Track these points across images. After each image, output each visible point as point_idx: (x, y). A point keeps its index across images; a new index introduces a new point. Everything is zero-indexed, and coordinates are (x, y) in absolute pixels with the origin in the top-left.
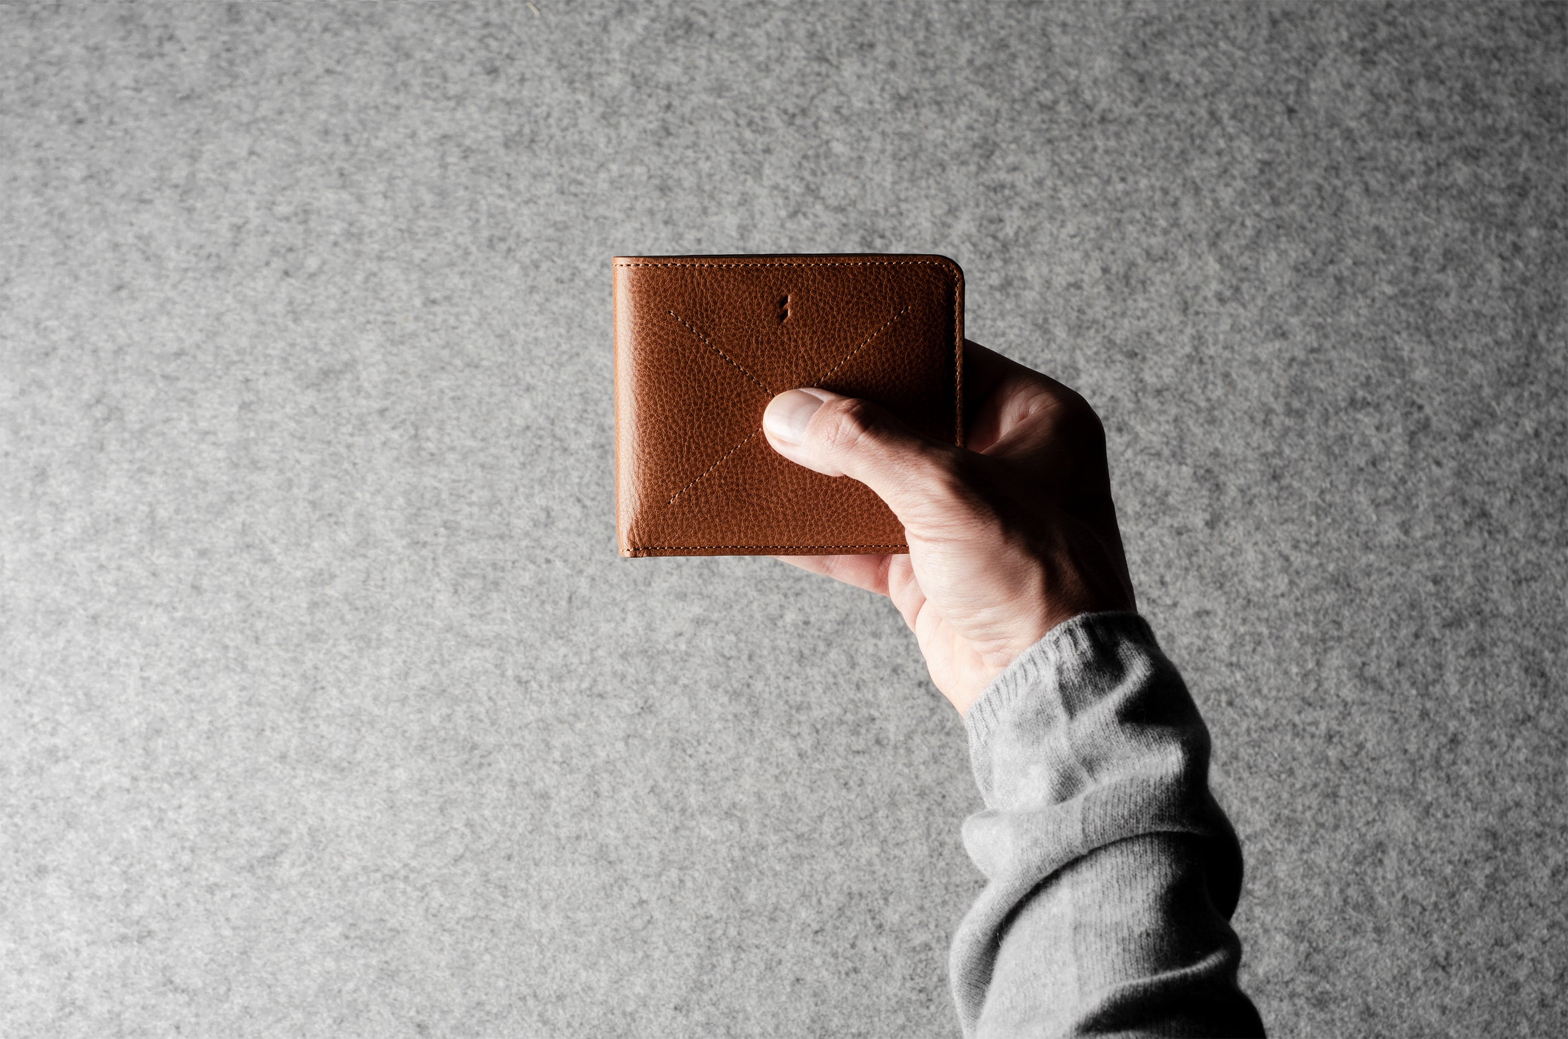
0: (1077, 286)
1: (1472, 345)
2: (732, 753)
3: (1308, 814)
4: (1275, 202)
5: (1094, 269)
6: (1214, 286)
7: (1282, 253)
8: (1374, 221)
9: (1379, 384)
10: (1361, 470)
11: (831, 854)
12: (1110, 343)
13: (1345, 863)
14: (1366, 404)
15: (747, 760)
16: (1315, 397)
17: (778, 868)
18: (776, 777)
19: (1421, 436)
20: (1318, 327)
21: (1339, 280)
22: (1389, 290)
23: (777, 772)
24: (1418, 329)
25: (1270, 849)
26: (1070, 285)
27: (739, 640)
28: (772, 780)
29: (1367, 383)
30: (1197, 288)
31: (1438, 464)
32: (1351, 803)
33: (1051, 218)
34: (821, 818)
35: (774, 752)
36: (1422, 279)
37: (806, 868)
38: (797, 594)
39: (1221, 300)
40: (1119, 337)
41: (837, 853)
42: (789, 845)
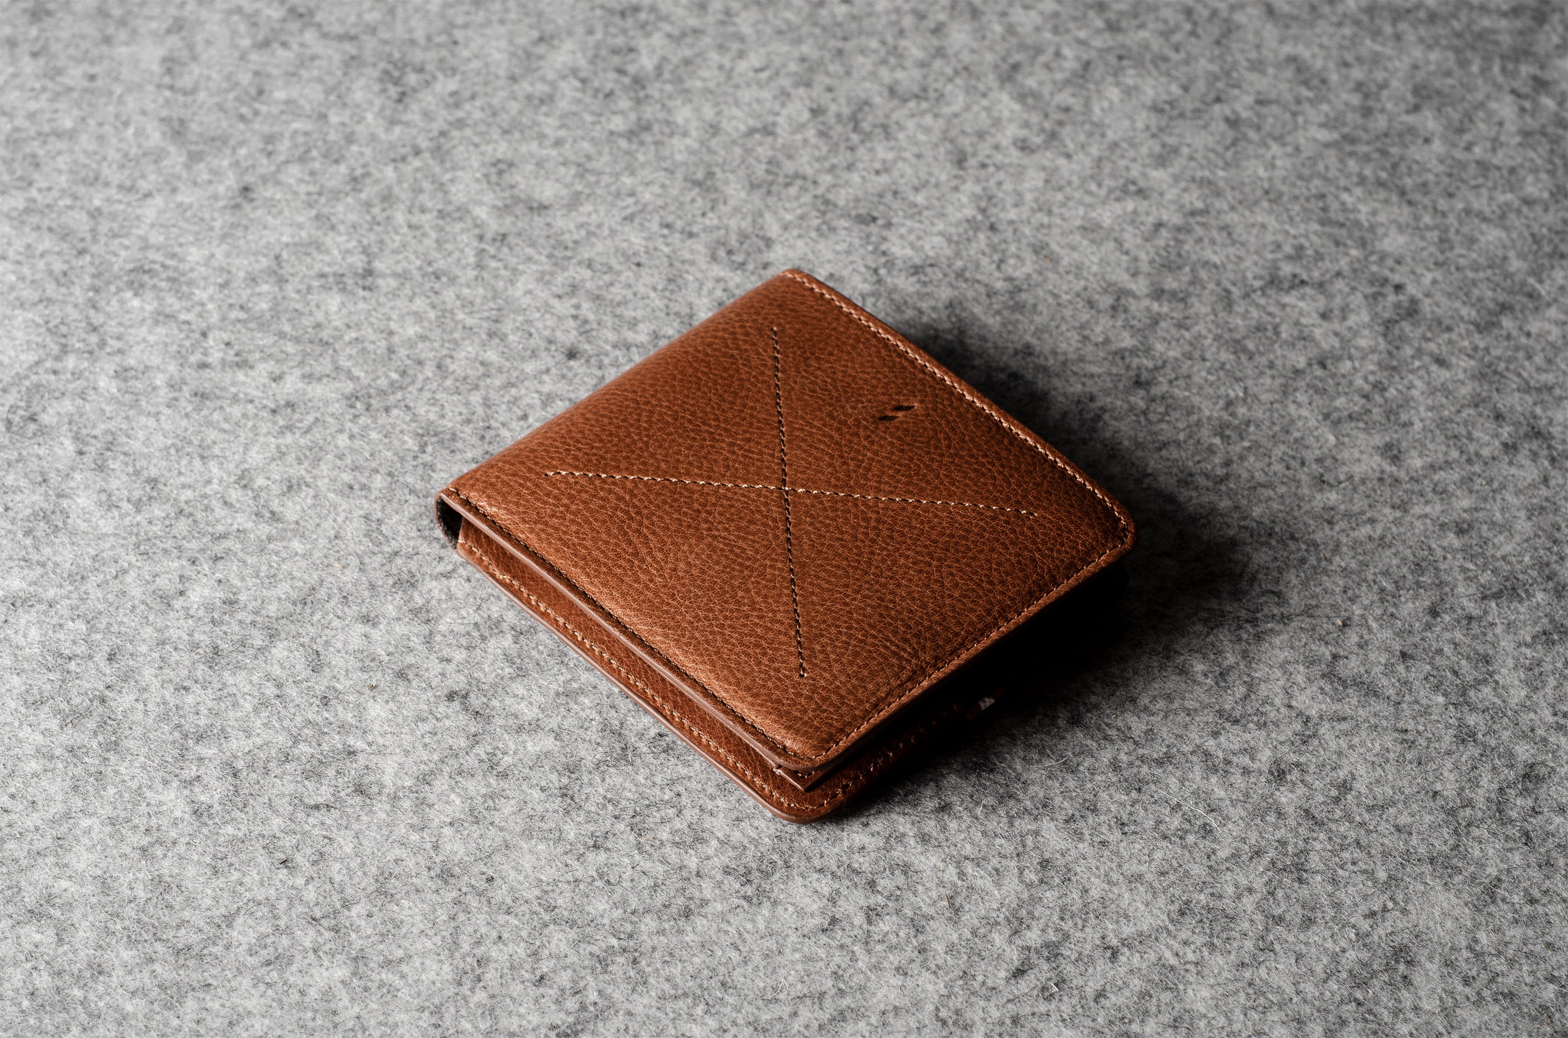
0: (768, 131)
1: (1480, 203)
2: (57, 808)
3: (1248, 902)
4: (1113, 27)
5: (798, 109)
6: (1012, 131)
7: (1129, 92)
8: (1287, 49)
9: (1319, 257)
10: (1297, 372)
11: (246, 982)
12: (826, 204)
13: (1333, 985)
14: (1297, 283)
15: (85, 822)
16: (1203, 274)
17: (129, 1007)
18: (144, 850)
19: (1406, 326)
20: (1203, 183)
21: (1233, 122)
22: (1324, 135)
23: (146, 841)
24: (1381, 184)
25: (1173, 961)
26: (751, 132)
27: (92, 629)
28: (136, 855)
29: (1298, 254)
30: (981, 135)
31: (1441, 362)
32: (1334, 881)
33: (722, 48)
34: (229, 919)
35: (143, 808)
36: (1380, 122)
37: (191, 1005)
38: (217, 559)
39: (1024, 146)
40: (842, 197)
41: (257, 981)
42: (157, 967)
